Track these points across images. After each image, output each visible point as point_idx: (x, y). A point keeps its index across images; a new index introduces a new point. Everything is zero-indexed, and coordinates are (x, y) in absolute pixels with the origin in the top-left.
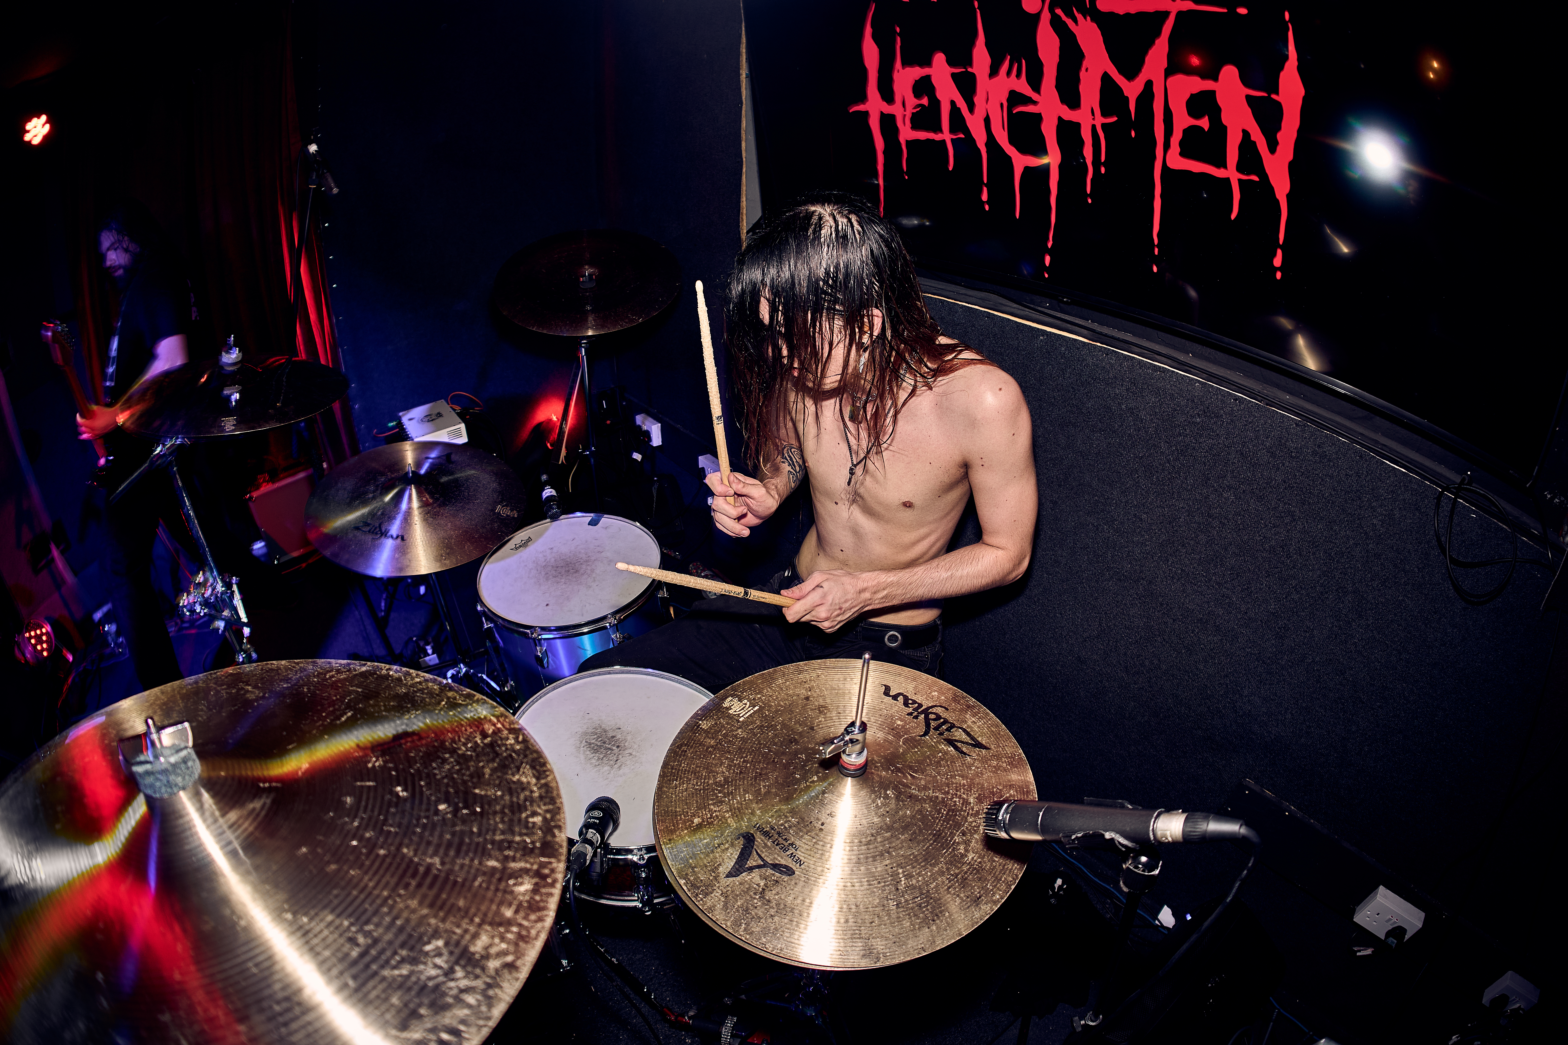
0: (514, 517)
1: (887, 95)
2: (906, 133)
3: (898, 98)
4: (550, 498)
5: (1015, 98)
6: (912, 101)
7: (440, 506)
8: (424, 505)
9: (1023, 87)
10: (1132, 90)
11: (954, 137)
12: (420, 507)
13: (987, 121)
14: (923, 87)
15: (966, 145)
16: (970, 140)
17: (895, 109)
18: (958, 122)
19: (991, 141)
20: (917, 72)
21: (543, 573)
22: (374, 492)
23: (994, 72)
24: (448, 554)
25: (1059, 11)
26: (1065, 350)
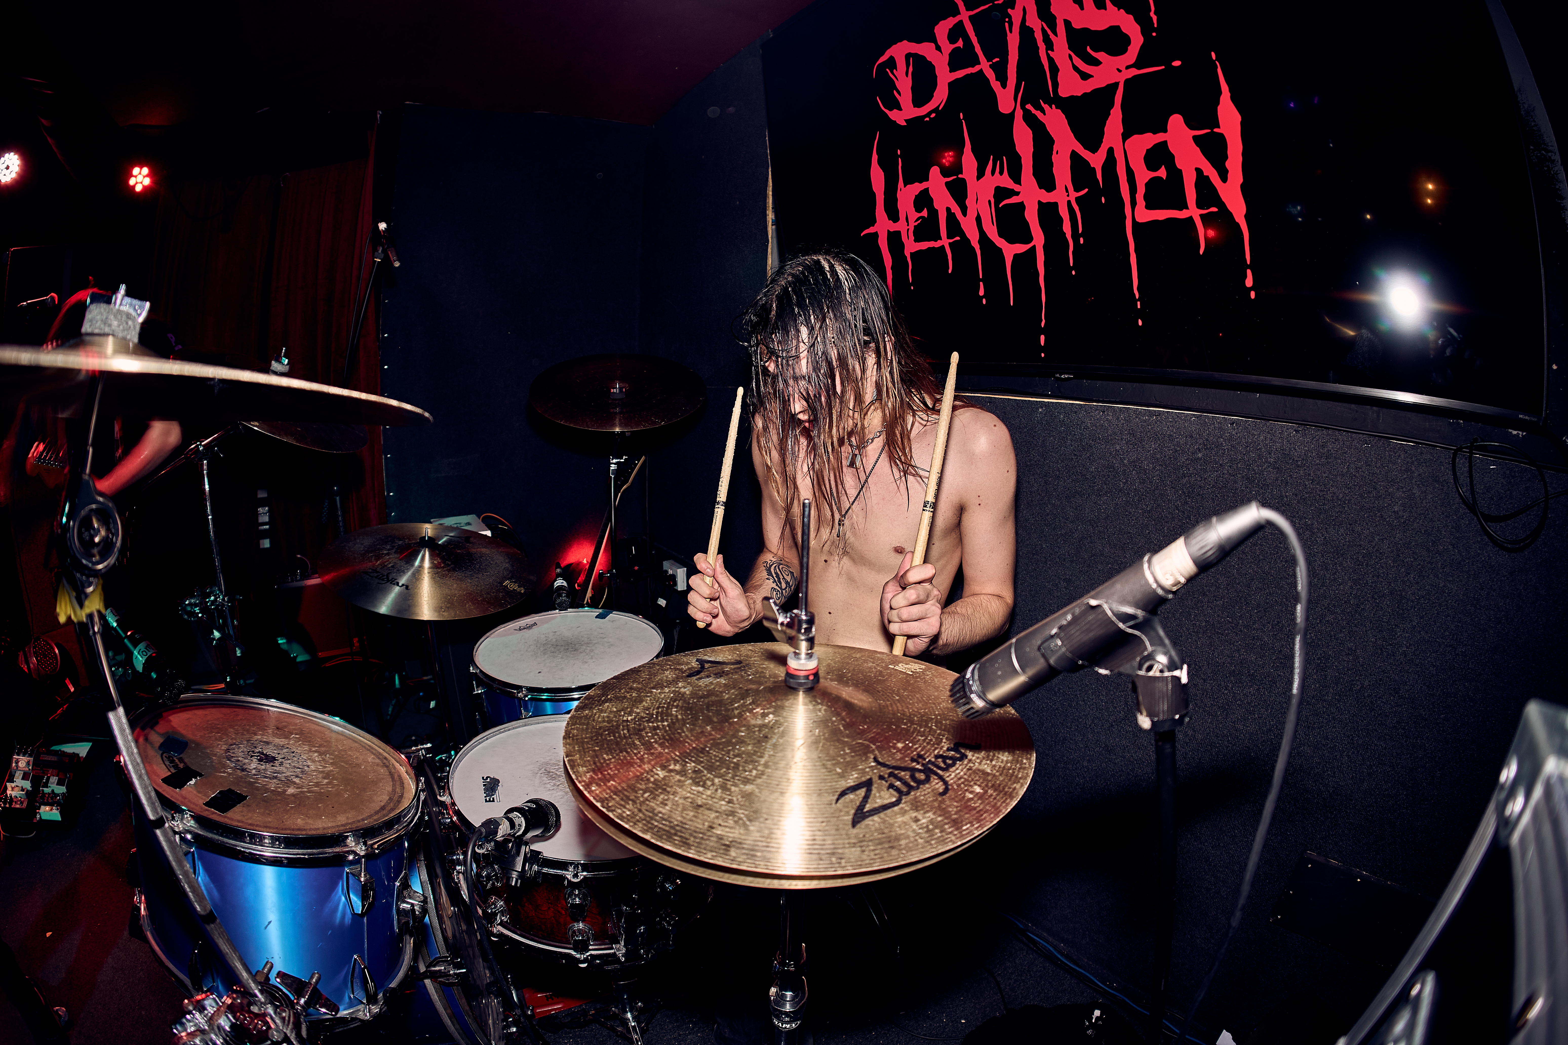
0: (520, 592)
1: (893, 215)
2: (911, 246)
3: (902, 216)
4: (560, 588)
5: (1001, 193)
6: (914, 215)
7: (449, 571)
8: (434, 567)
9: (1006, 182)
10: (1096, 160)
11: (951, 241)
12: (430, 568)
13: (978, 219)
14: (923, 200)
15: (962, 247)
16: (965, 240)
17: (900, 226)
18: (954, 227)
19: (984, 239)
20: (916, 188)
21: (542, 649)
22: (389, 550)
23: (980, 174)
24: (448, 608)
25: (1029, 107)
26: (1064, 417)
